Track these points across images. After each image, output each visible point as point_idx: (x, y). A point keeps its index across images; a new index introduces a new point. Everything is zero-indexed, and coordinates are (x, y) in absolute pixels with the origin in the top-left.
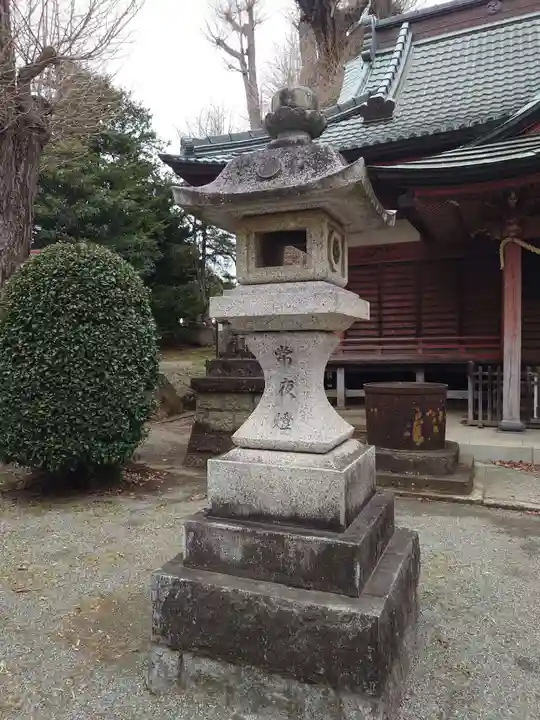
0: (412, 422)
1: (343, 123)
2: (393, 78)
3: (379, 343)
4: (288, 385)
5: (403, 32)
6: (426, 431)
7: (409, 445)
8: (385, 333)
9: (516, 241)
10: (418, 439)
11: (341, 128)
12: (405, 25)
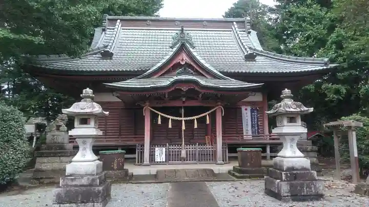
0: (114, 162)
1: (94, 56)
2: (113, 42)
3: (106, 138)
4: (85, 149)
5: (118, 24)
6: (118, 164)
7: (112, 169)
8: (107, 134)
9: (149, 107)
10: (115, 167)
11: (93, 58)
12: (119, 21)
